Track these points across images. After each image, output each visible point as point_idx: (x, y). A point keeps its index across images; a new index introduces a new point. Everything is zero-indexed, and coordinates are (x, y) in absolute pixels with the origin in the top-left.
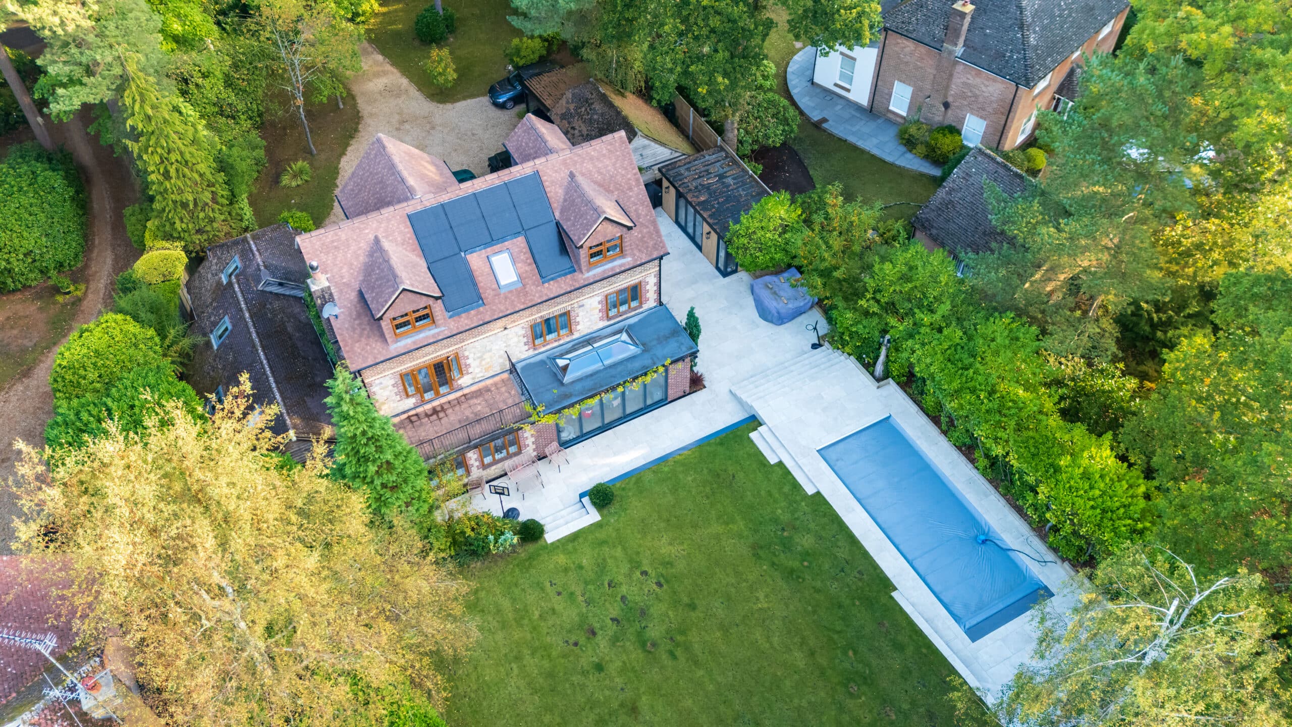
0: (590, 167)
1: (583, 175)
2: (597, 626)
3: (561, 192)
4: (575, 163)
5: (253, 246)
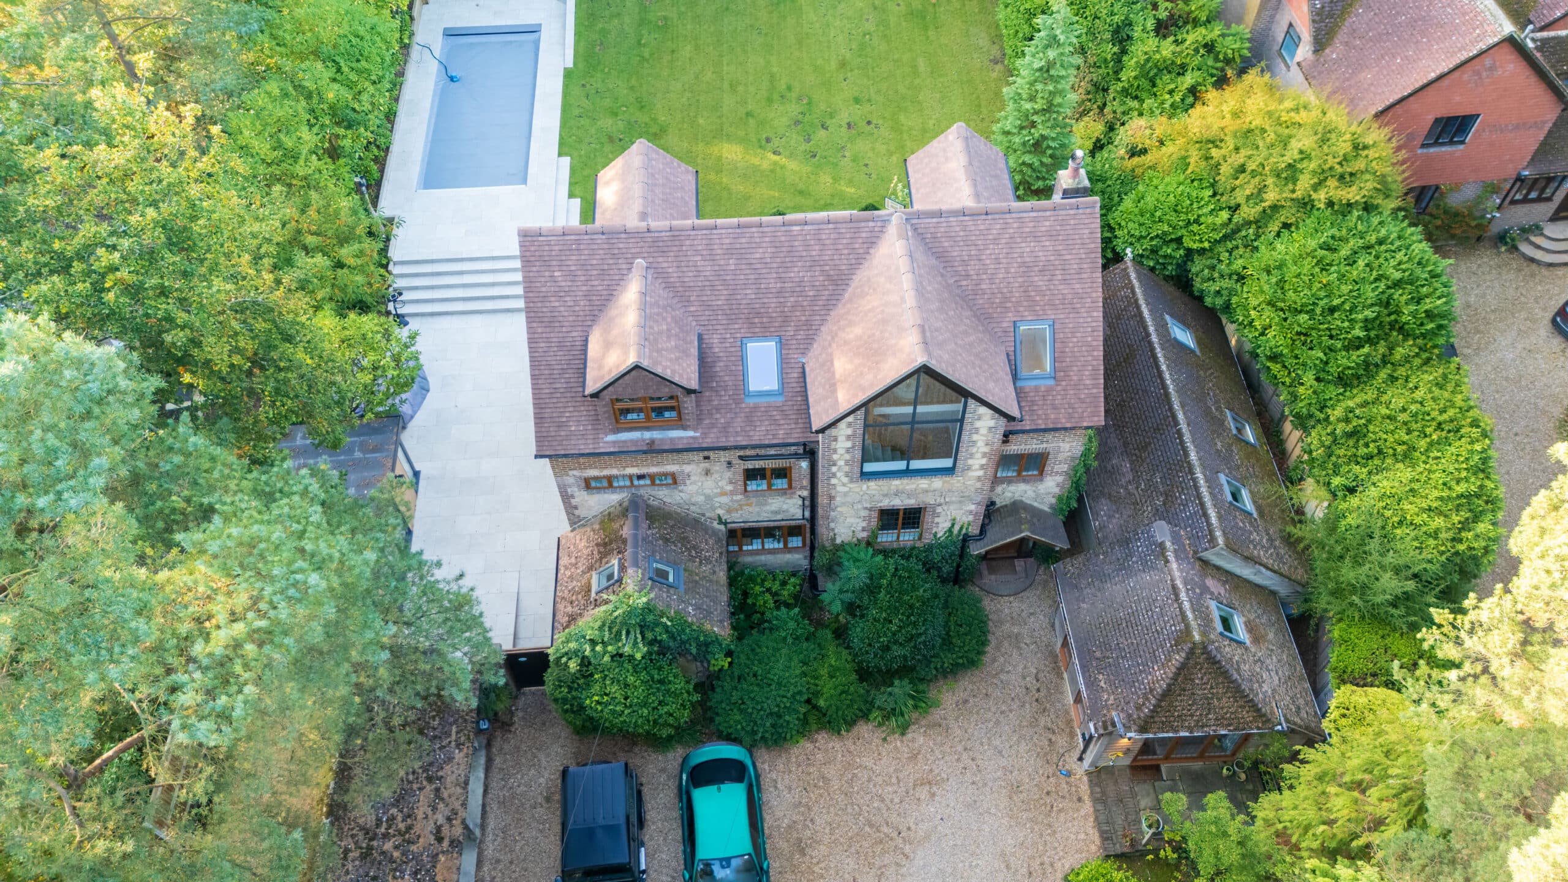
2: (844, 129)
5: (1187, 605)
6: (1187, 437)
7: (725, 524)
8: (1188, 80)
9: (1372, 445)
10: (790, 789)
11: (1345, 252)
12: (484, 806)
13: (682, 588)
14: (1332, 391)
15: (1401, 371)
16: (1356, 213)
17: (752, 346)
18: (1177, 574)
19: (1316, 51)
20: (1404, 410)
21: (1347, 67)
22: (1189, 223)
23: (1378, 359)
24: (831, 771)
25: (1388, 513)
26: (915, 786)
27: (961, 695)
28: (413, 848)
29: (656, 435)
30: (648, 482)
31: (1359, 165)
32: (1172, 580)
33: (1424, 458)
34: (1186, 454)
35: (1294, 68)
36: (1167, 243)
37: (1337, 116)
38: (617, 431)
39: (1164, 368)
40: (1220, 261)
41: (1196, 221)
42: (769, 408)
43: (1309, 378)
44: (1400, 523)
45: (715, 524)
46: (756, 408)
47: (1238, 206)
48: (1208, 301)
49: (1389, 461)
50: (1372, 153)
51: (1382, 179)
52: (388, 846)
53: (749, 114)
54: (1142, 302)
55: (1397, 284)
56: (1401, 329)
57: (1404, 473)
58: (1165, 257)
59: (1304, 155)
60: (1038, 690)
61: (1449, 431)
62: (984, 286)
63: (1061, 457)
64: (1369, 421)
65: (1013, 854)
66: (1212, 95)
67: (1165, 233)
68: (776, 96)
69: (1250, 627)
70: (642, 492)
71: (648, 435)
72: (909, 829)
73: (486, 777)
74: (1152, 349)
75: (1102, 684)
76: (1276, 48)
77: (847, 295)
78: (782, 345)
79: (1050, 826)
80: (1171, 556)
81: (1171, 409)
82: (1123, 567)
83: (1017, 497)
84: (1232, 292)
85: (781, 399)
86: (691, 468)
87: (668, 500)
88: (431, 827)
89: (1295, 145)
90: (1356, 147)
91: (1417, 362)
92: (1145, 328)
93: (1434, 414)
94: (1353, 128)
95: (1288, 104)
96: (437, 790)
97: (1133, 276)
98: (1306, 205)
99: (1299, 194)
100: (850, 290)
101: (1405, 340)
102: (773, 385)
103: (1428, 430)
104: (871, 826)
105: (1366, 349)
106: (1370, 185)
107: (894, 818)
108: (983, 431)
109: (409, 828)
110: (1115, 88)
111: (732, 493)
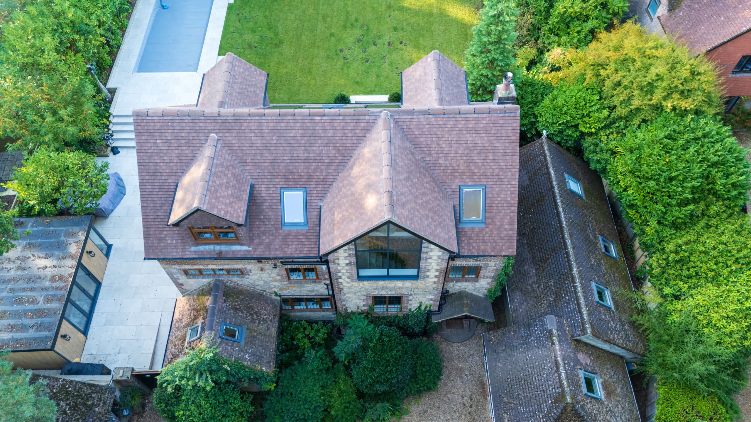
6: (572, 258)
7: (280, 296)
8: (590, 25)
9: (692, 270)
11: (681, 142)
13: (243, 343)
14: (668, 232)
15: (714, 222)
16: (690, 117)
17: (287, 194)
18: (559, 353)
19: (670, 10)
20: (714, 248)
21: (689, 21)
22: (583, 116)
23: (699, 213)
25: (700, 317)
27: (424, 407)
29: (223, 248)
30: (225, 272)
31: (695, 85)
32: (556, 357)
33: (725, 281)
34: (571, 269)
35: (655, 20)
36: (569, 128)
37: (682, 53)
38: (198, 245)
39: (561, 210)
40: (601, 141)
41: (588, 115)
42: (297, 233)
43: (653, 223)
44: (708, 324)
45: (273, 296)
46: (289, 233)
47: (615, 107)
48: (592, 166)
49: (703, 281)
50: (703, 78)
51: (708, 95)
53: (332, 35)
54: (550, 165)
55: (715, 164)
56: (715, 194)
57: (712, 290)
58: (567, 136)
59: (659, 78)
60: (471, 406)
61: (743, 264)
62: (441, 162)
63: (489, 269)
64: (691, 254)
66: (603, 36)
67: (568, 122)
68: (348, 25)
69: (606, 386)
70: (221, 278)
71: (218, 248)
74: (554, 197)
76: (645, 7)
77: (350, 164)
78: (306, 194)
80: (555, 340)
81: (563, 237)
82: (525, 343)
83: (462, 289)
84: (607, 162)
85: (306, 228)
86: (252, 267)
87: (240, 283)
89: (654, 71)
90: (693, 73)
91: (725, 216)
92: (551, 183)
93: (734, 252)
94: (692, 61)
95: (651, 44)
97: (546, 148)
98: (658, 109)
99: (654, 102)
100: (352, 160)
101: (717, 201)
102: (300, 219)
103: (729, 263)
105: (691, 207)
106: (700, 98)
108: (435, 258)
110: (545, 28)
111: (280, 280)
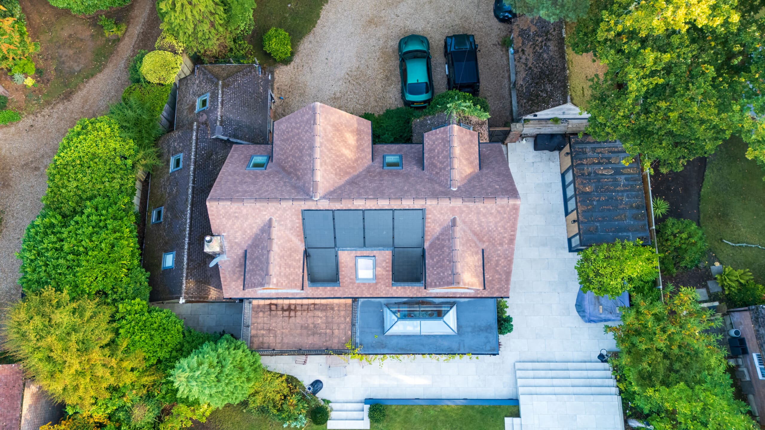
0: (474, 218)
1: (464, 222)
3: (438, 230)
4: (462, 212)
5: (220, 96)
10: (390, 98)
12: (511, 97)
24: (373, 104)
26: (341, 98)
28: (531, 43)
32: (222, 109)
46: (397, 152)
52: (540, 39)
65: (307, 72)
69: (194, 109)
72: (345, 83)
73: (512, 108)
75: (262, 88)
79: (292, 81)
80: (219, 119)
88: (526, 53)
96: (526, 66)
104: (360, 84)
107: (351, 87)
109: (534, 48)
